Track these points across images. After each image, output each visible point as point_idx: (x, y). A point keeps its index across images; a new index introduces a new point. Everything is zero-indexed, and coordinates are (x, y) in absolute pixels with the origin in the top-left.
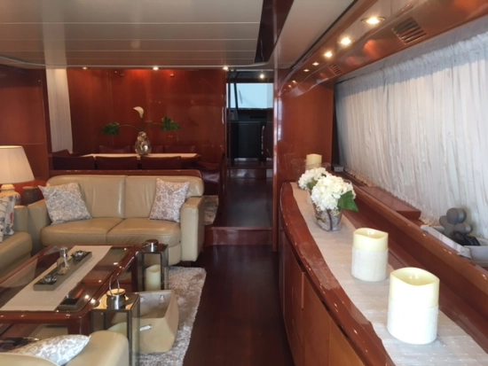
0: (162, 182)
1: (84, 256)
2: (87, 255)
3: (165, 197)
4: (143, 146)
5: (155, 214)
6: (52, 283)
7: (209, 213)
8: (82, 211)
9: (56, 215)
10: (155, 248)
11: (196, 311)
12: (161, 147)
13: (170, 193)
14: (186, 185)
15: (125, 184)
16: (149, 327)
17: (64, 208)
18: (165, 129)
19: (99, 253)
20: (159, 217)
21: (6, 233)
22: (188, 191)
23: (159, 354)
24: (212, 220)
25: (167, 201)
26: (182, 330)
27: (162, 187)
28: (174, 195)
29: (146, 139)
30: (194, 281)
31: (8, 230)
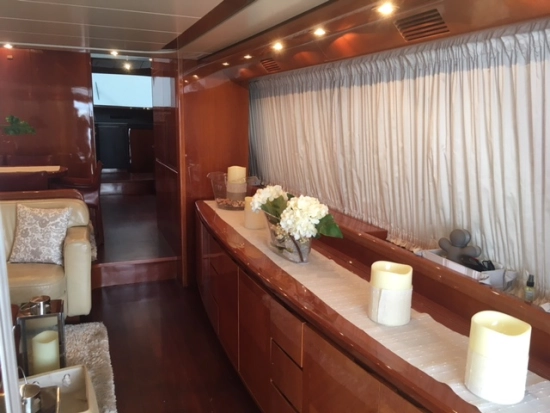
0: (26, 209)
3: (34, 230)
10: (45, 309)
11: (113, 386)
13: (43, 224)
14: (66, 212)
20: (27, 259)
22: (69, 219)
25: (38, 236)
27: (28, 216)
28: (50, 226)
30: (95, 343)
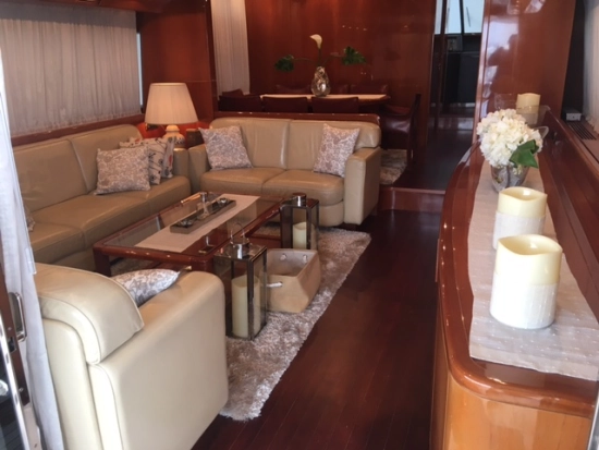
0: (329, 128)
1: (226, 204)
2: (231, 203)
3: (330, 146)
4: (321, 84)
5: (319, 167)
6: (186, 226)
7: (393, 170)
8: (242, 157)
9: (215, 161)
10: (303, 203)
11: (345, 278)
12: (346, 86)
13: (336, 142)
14: (355, 133)
15: (289, 129)
16: (280, 284)
17: (223, 154)
18: (347, 63)
19: (244, 202)
20: (323, 170)
21: (164, 175)
22: (358, 140)
23: (290, 314)
24: (394, 179)
25: (332, 151)
26: (322, 294)
27: (329, 134)
28: (341, 144)
29: (324, 77)
30: (353, 246)
31: (167, 173)
